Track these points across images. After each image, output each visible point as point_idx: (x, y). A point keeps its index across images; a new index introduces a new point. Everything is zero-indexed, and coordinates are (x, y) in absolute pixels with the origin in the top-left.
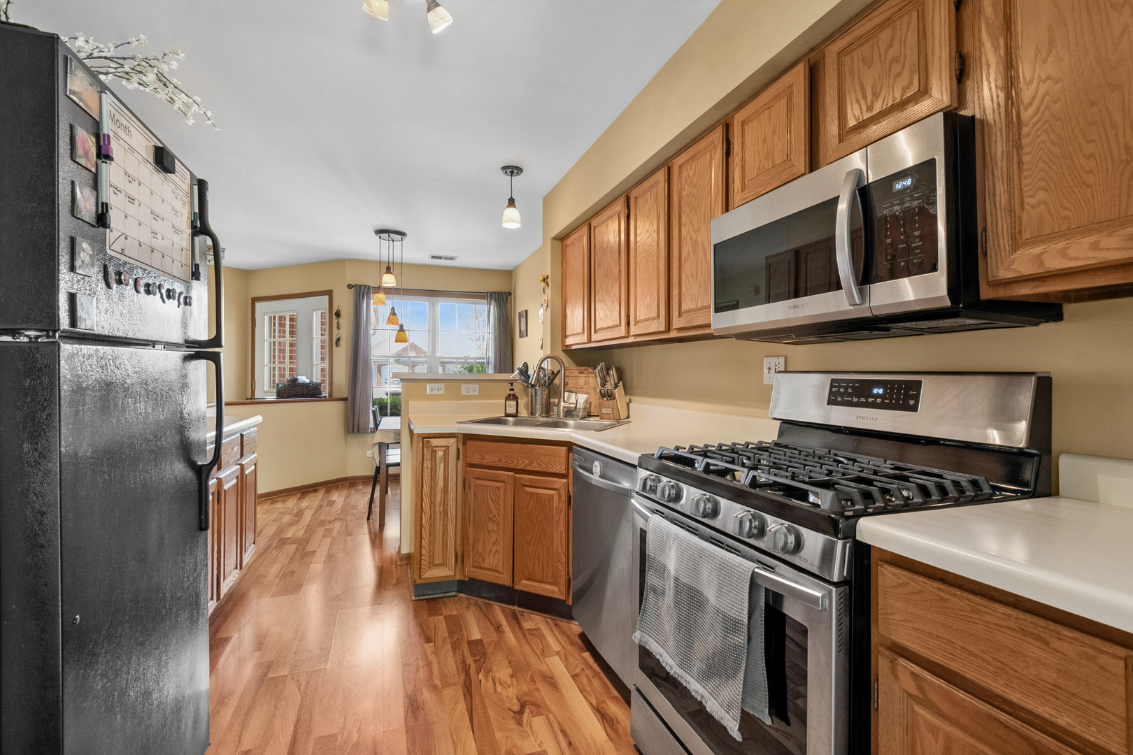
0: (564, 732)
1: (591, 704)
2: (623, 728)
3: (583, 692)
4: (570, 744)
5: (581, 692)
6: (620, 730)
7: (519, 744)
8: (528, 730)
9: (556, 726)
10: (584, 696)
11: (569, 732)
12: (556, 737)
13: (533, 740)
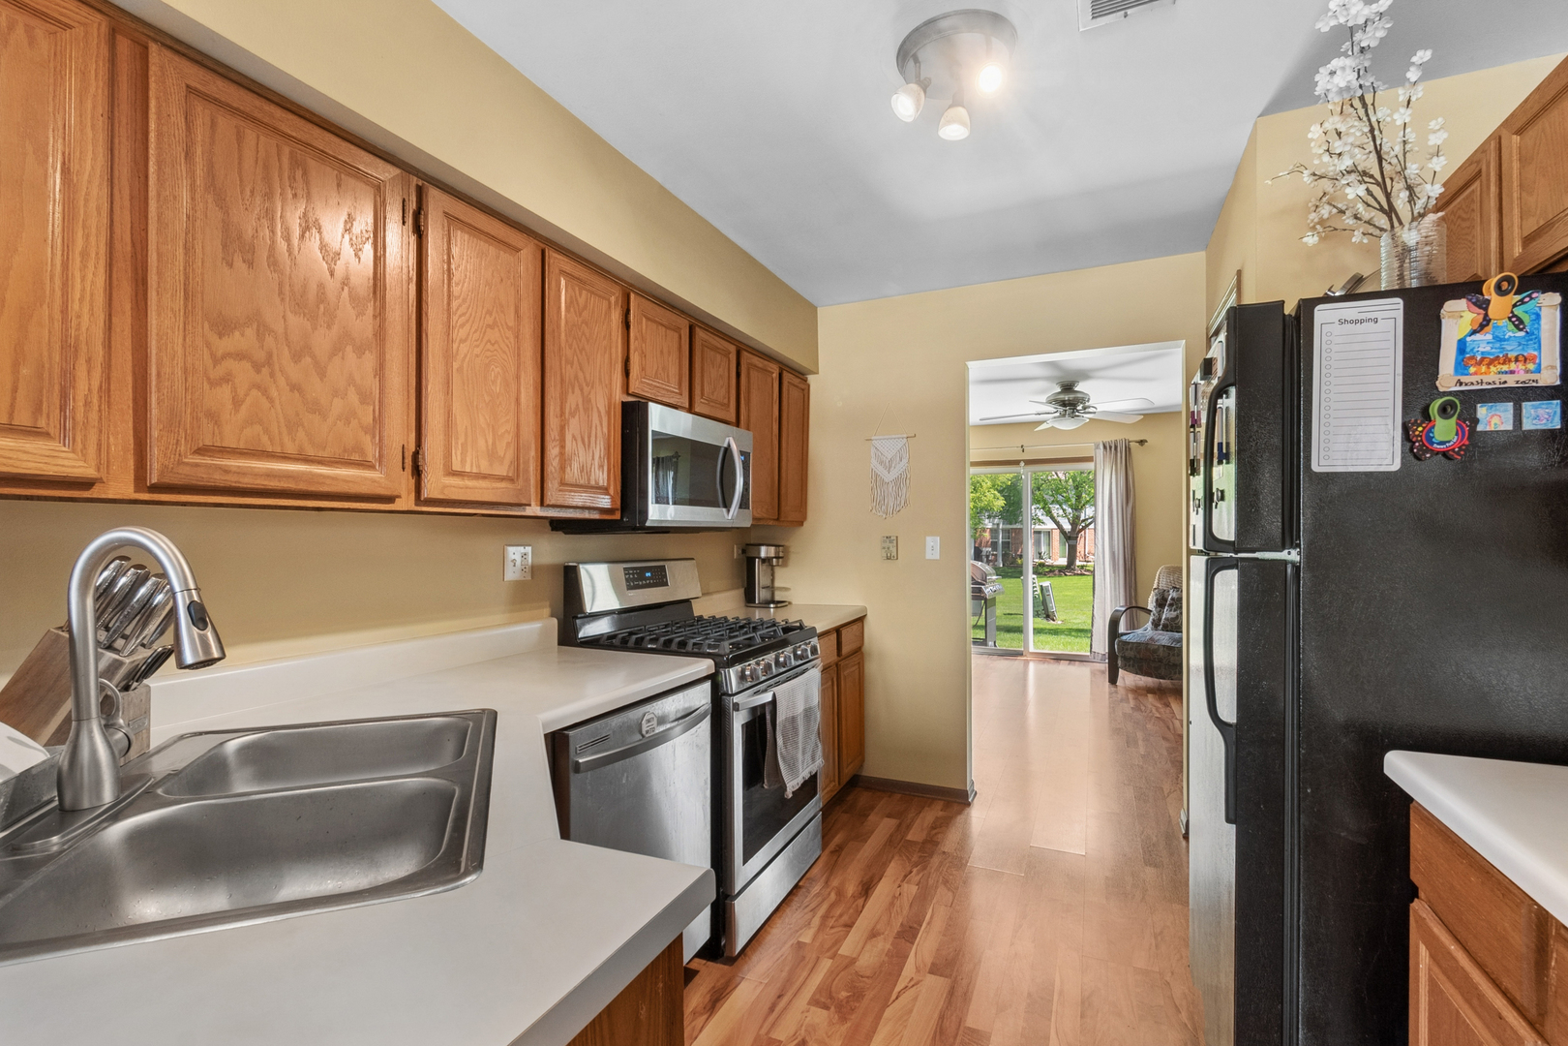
0: (772, 1009)
1: (707, 1019)
2: (718, 981)
3: (694, 1036)
4: (780, 997)
5: (696, 1038)
6: (723, 981)
7: (826, 1024)
8: (803, 1032)
9: (771, 1018)
10: (700, 1031)
11: (768, 1005)
12: (785, 1009)
13: (808, 1019)
